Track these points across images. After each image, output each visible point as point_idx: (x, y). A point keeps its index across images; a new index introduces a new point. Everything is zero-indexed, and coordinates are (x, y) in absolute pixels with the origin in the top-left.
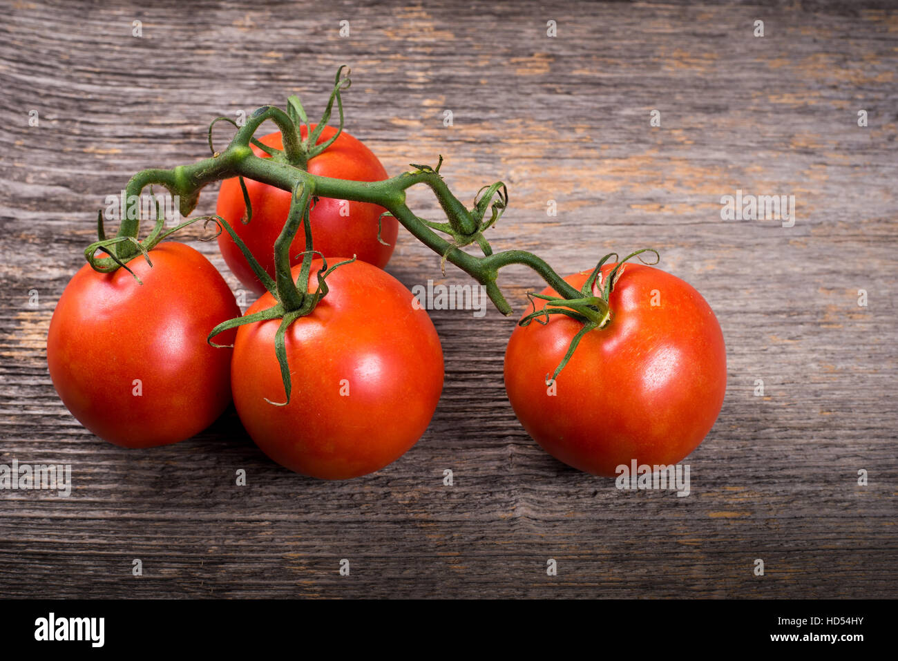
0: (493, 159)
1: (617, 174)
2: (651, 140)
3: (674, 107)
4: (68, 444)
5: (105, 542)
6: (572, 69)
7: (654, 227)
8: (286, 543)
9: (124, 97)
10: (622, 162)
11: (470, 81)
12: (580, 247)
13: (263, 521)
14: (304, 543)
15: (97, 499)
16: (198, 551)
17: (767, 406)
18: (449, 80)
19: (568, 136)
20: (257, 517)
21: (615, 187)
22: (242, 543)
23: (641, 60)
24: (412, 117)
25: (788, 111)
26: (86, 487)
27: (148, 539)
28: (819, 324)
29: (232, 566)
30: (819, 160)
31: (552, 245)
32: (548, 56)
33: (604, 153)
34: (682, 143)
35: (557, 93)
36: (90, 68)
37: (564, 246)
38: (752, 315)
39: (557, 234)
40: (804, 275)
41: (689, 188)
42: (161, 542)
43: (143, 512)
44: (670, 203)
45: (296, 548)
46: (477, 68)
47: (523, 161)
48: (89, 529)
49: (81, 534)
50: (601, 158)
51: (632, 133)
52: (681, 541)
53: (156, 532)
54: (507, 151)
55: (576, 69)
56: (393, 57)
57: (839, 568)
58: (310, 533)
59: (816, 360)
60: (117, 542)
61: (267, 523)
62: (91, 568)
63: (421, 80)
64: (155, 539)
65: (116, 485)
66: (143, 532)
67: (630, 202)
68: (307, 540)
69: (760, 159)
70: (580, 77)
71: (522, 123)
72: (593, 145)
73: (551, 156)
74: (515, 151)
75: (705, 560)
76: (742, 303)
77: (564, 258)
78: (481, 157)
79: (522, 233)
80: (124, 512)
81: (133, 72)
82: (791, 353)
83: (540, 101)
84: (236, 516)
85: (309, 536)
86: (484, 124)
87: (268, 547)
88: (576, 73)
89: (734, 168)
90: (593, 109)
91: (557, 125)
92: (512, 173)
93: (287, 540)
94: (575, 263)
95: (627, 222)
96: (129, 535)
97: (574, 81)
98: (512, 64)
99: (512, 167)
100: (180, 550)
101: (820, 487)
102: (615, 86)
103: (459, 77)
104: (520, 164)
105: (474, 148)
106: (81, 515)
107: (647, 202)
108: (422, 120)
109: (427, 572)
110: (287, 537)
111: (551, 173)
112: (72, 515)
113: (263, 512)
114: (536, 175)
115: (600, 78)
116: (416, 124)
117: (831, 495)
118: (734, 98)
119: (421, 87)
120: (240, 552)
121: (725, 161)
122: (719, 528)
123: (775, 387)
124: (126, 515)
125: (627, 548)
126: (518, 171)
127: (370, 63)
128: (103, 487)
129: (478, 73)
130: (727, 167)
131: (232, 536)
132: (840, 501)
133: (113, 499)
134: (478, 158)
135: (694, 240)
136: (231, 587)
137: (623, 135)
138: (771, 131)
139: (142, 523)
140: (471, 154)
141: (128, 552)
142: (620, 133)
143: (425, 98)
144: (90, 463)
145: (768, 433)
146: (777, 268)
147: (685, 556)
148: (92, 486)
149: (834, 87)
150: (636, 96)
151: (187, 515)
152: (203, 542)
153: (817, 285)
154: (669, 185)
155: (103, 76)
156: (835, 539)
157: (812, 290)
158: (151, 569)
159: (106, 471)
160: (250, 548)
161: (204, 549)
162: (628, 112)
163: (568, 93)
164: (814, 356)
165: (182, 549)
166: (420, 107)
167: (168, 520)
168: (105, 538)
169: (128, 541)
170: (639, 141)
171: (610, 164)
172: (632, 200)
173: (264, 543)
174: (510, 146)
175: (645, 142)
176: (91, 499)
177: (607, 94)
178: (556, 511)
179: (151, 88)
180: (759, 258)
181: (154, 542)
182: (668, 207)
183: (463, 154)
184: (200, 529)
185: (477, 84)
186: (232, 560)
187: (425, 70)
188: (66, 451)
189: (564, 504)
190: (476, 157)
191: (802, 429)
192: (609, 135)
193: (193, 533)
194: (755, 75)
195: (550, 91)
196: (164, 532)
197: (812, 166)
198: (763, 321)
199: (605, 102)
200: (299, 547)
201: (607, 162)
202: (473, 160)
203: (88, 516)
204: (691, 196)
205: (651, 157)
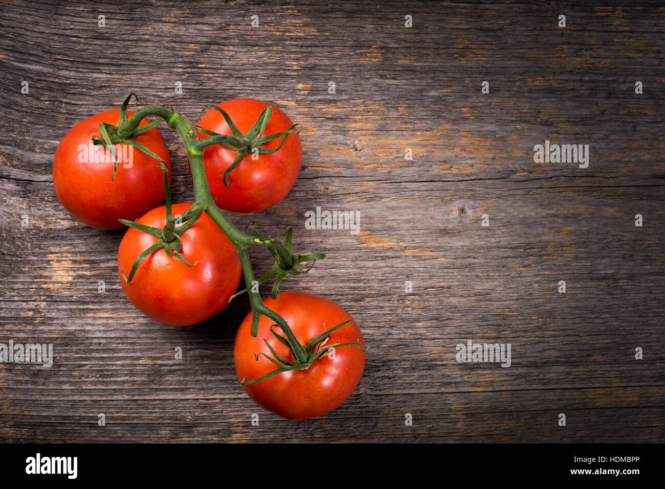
0: (345, 132)
1: (424, 142)
2: (448, 116)
3: (464, 89)
4: (94, 350)
5: (126, 415)
6: (397, 59)
7: (447, 183)
8: (230, 414)
9: (93, 81)
10: (428, 133)
11: (329, 68)
12: (399, 199)
13: (215, 399)
14: (240, 413)
15: (117, 387)
16: (180, 420)
17: (506, 316)
18: (314, 67)
19: (393, 114)
20: (211, 397)
21: (422, 152)
22: (204, 414)
23: (444, 51)
24: (290, 99)
25: (538, 91)
26: (109, 379)
27: (150, 413)
28: (543, 255)
29: (200, 429)
30: (554, 129)
31: (382, 198)
32: (382, 48)
33: (417, 127)
34: (468, 118)
35: (387, 78)
36: (65, 58)
37: (389, 199)
38: (503, 250)
39: (385, 189)
40: (537, 218)
41: (470, 152)
42: (158, 415)
43: (145, 395)
44: (457, 164)
45: (236, 416)
46: (333, 58)
47: (364, 132)
48: (116, 406)
49: (111, 410)
50: (415, 130)
51: (436, 111)
52: (452, 407)
53: (154, 408)
54: (353, 125)
55: (400, 59)
56: (275, 48)
57: (538, 423)
58: (243, 406)
59: (538, 282)
60: (133, 415)
61: (218, 400)
62: (120, 431)
63: (295, 68)
64: (154, 412)
65: (127, 378)
66: (147, 408)
67: (432, 163)
68: (242, 411)
69: (517, 130)
70: (403, 66)
71: (363, 103)
72: (410, 121)
73: (382, 130)
74: (358, 125)
75: (464, 419)
76: (497, 240)
77: (389, 208)
78: (337, 130)
79: (363, 188)
80: (134, 395)
81: (96, 61)
82: (524, 277)
83: (375, 84)
84: (200, 397)
85: (242, 408)
86: (339, 104)
87: (220, 416)
88: (400, 62)
89: (499, 137)
90: (410, 91)
91: (387, 104)
92: (356, 142)
93: (231, 412)
94: (396, 212)
95: (429, 180)
96: (139, 411)
97: (398, 68)
98: (357, 54)
99: (356, 137)
100: (170, 419)
101: (531, 370)
102: (426, 72)
103: (321, 65)
104: (362, 135)
105: (331, 123)
106: (109, 398)
107: (442, 163)
108: (297, 101)
109: (310, 429)
110: (231, 409)
111: (382, 141)
112: (103, 398)
113: (215, 394)
114: (372, 143)
115: (416, 66)
116: (293, 103)
117: (538, 376)
118: (504, 81)
119: (296, 73)
120: (205, 419)
121: (494, 132)
122: (474, 398)
123: (512, 302)
124: (135, 398)
125: (422, 412)
126: (360, 141)
127: (260, 53)
128: (119, 379)
129: (334, 62)
130: (495, 137)
131: (198, 410)
132: (543, 379)
133: (126, 386)
134: (335, 131)
135: (470, 193)
136: (196, 425)
137: (429, 113)
138: (526, 108)
139: (146, 402)
140: (329, 128)
141: (140, 422)
142: (428, 110)
143: (298, 82)
144: (109, 363)
145: (505, 334)
146: (521, 213)
147: (453, 416)
148: (113, 379)
149: (571, 72)
150: (439, 80)
151: (171, 397)
152: (183, 414)
153: (544, 226)
154: (457, 150)
155: (76, 65)
156: (537, 404)
157: (540, 229)
158: (155, 431)
159: (120, 368)
160: (209, 417)
161: (184, 418)
162: (433, 93)
163: (394, 78)
164: (537, 279)
165: (171, 418)
166: (295, 90)
167: (160, 400)
168: (126, 413)
169: (139, 415)
170: (439, 117)
171: (420, 135)
172: (433, 162)
173: (217, 414)
174: (355, 121)
175: (444, 118)
176: (113, 387)
177: (421, 79)
178: (382, 390)
179: (110, 74)
180: (510, 206)
181: (154, 415)
182: (456, 167)
183: (324, 128)
184: (180, 405)
185: (333, 70)
186: (201, 425)
187: (298, 60)
188: (94, 355)
189: (387, 384)
190: (333, 131)
191: (525, 331)
192: (421, 113)
193: (176, 408)
194: (519, 62)
195: (382, 77)
196: (159, 408)
197: (550, 135)
198: (509, 254)
199: (419, 86)
200: (237, 415)
201: (419, 133)
202: (331, 132)
203: (113, 399)
204: (471, 159)
205: (446, 129)
